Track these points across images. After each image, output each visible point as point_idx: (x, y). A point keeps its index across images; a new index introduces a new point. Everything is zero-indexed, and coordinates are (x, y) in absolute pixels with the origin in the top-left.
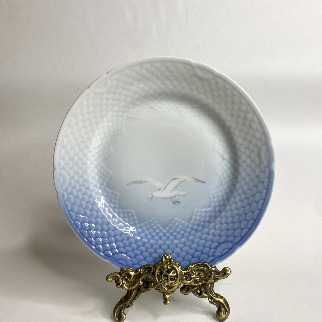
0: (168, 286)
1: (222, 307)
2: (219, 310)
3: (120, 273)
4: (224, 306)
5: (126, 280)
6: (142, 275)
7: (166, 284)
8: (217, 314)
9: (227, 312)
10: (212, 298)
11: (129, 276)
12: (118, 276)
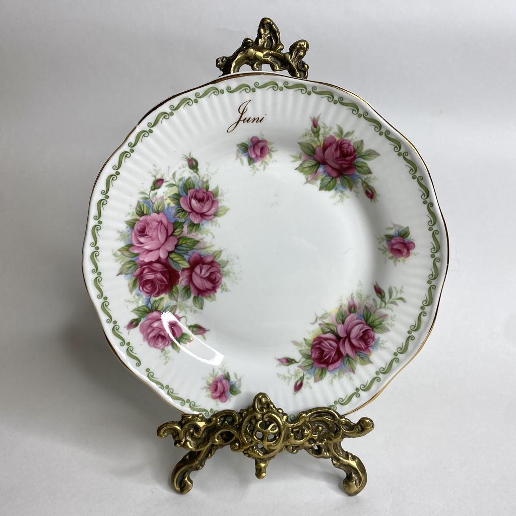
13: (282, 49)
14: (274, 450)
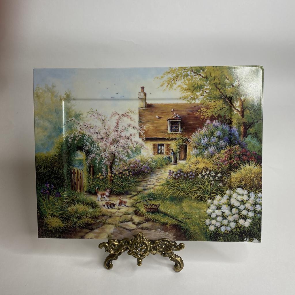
0: (140, 255)
1: (178, 263)
2: (176, 265)
3: (108, 243)
4: (179, 263)
5: (112, 248)
6: (123, 246)
7: (139, 253)
8: (174, 268)
9: (181, 267)
10: (172, 258)
11: (114, 245)
12: (107, 245)
14: (145, 255)
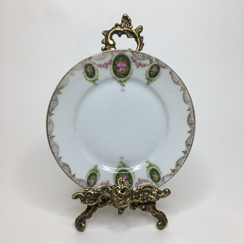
13: (132, 28)
14: (127, 203)
